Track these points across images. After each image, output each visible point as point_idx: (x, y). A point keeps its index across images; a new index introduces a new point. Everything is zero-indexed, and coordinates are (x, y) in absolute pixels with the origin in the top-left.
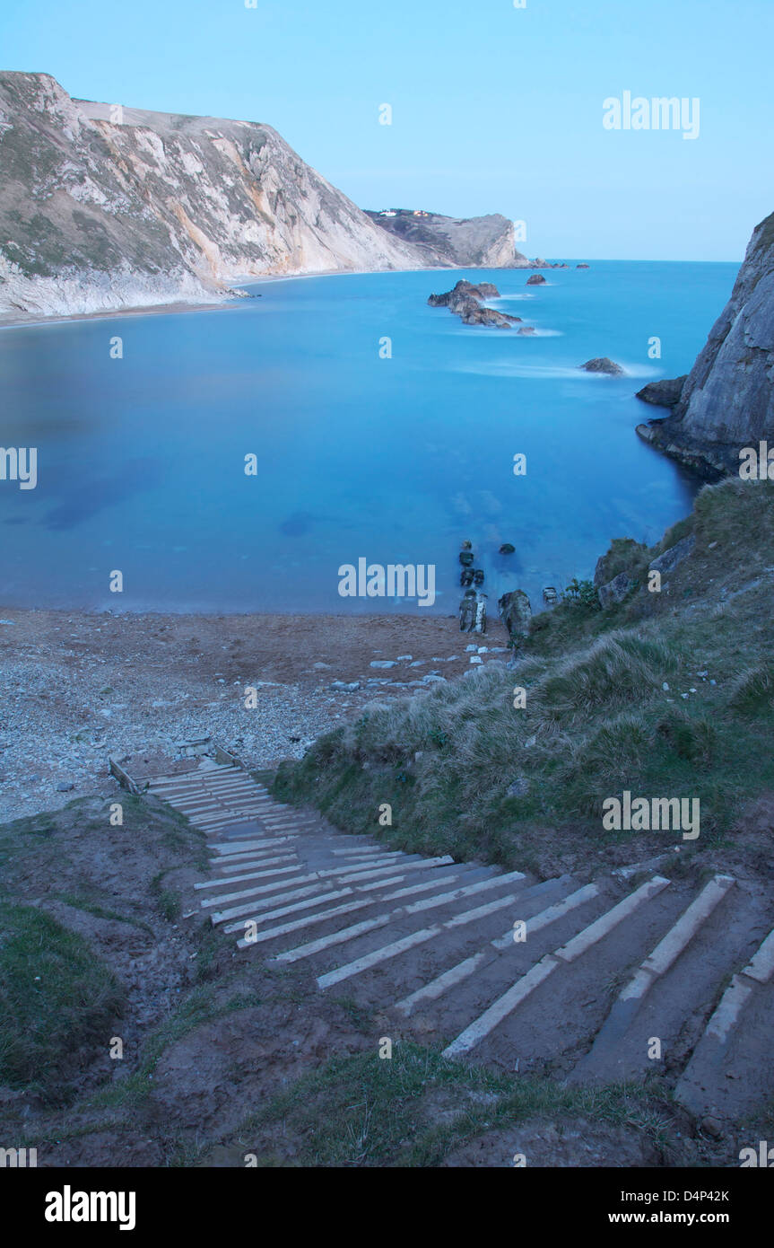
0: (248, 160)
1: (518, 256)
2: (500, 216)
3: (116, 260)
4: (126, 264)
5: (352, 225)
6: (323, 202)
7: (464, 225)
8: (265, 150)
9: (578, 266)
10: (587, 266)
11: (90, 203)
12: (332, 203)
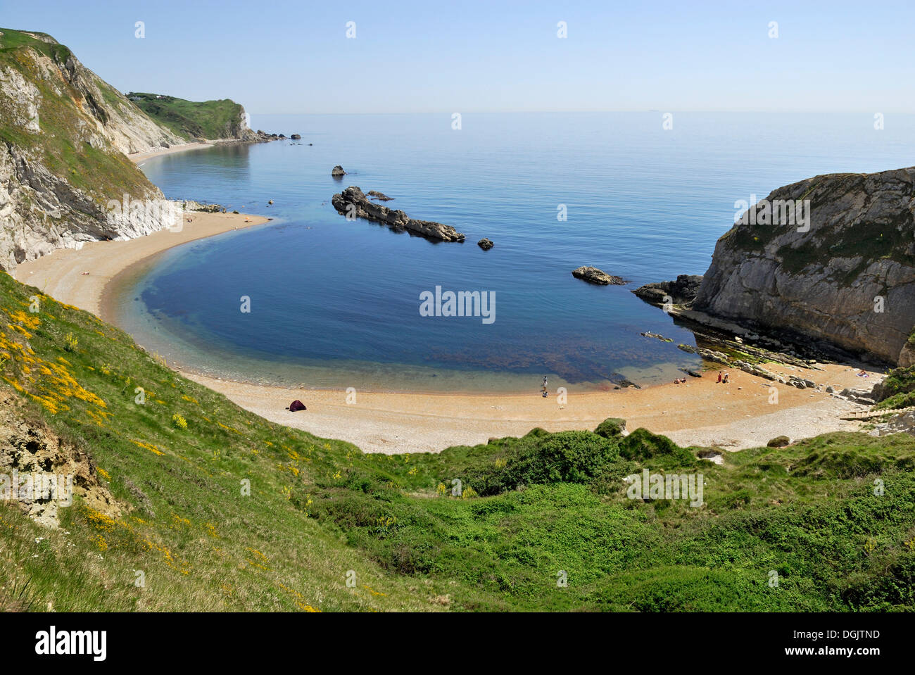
11: (99, 148)
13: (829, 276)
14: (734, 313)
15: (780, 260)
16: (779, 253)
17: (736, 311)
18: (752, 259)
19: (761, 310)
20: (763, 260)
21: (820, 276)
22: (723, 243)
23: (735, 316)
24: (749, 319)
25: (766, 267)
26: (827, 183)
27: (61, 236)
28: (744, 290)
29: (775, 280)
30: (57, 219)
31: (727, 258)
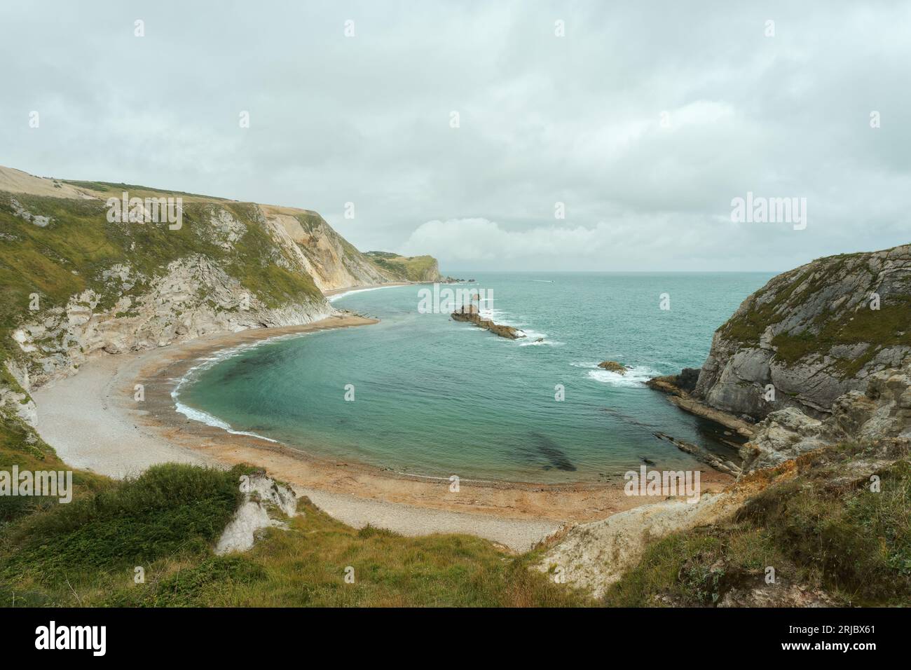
0: (312, 231)
1: (440, 277)
2: (429, 256)
3: (303, 298)
4: (308, 300)
5: (361, 263)
6: (345, 251)
7: (413, 260)
8: (320, 227)
9: (470, 281)
10: (473, 280)
11: (283, 267)
12: (350, 251)
13: (829, 366)
14: (728, 406)
15: (775, 348)
16: (773, 343)
17: (730, 404)
18: (746, 349)
19: (756, 405)
20: (758, 349)
21: (820, 366)
22: (720, 334)
23: (730, 409)
24: (744, 413)
25: (759, 357)
26: (827, 266)
27: (229, 321)
28: (738, 381)
29: (770, 371)
30: (227, 310)
31: (723, 348)
